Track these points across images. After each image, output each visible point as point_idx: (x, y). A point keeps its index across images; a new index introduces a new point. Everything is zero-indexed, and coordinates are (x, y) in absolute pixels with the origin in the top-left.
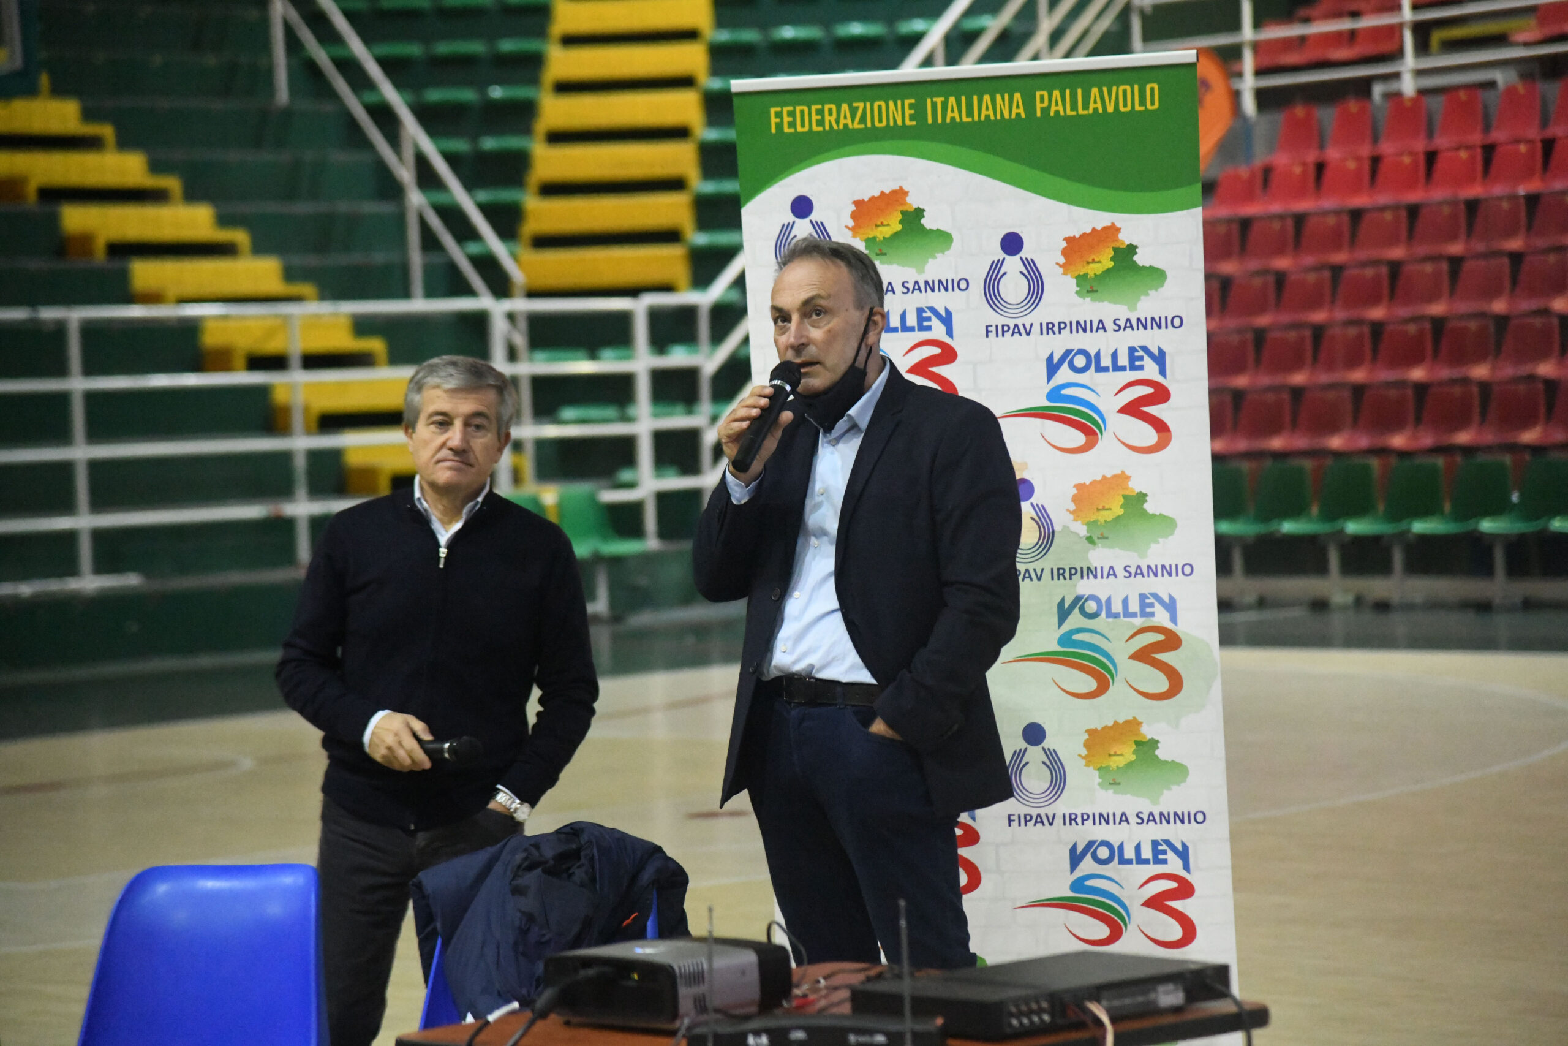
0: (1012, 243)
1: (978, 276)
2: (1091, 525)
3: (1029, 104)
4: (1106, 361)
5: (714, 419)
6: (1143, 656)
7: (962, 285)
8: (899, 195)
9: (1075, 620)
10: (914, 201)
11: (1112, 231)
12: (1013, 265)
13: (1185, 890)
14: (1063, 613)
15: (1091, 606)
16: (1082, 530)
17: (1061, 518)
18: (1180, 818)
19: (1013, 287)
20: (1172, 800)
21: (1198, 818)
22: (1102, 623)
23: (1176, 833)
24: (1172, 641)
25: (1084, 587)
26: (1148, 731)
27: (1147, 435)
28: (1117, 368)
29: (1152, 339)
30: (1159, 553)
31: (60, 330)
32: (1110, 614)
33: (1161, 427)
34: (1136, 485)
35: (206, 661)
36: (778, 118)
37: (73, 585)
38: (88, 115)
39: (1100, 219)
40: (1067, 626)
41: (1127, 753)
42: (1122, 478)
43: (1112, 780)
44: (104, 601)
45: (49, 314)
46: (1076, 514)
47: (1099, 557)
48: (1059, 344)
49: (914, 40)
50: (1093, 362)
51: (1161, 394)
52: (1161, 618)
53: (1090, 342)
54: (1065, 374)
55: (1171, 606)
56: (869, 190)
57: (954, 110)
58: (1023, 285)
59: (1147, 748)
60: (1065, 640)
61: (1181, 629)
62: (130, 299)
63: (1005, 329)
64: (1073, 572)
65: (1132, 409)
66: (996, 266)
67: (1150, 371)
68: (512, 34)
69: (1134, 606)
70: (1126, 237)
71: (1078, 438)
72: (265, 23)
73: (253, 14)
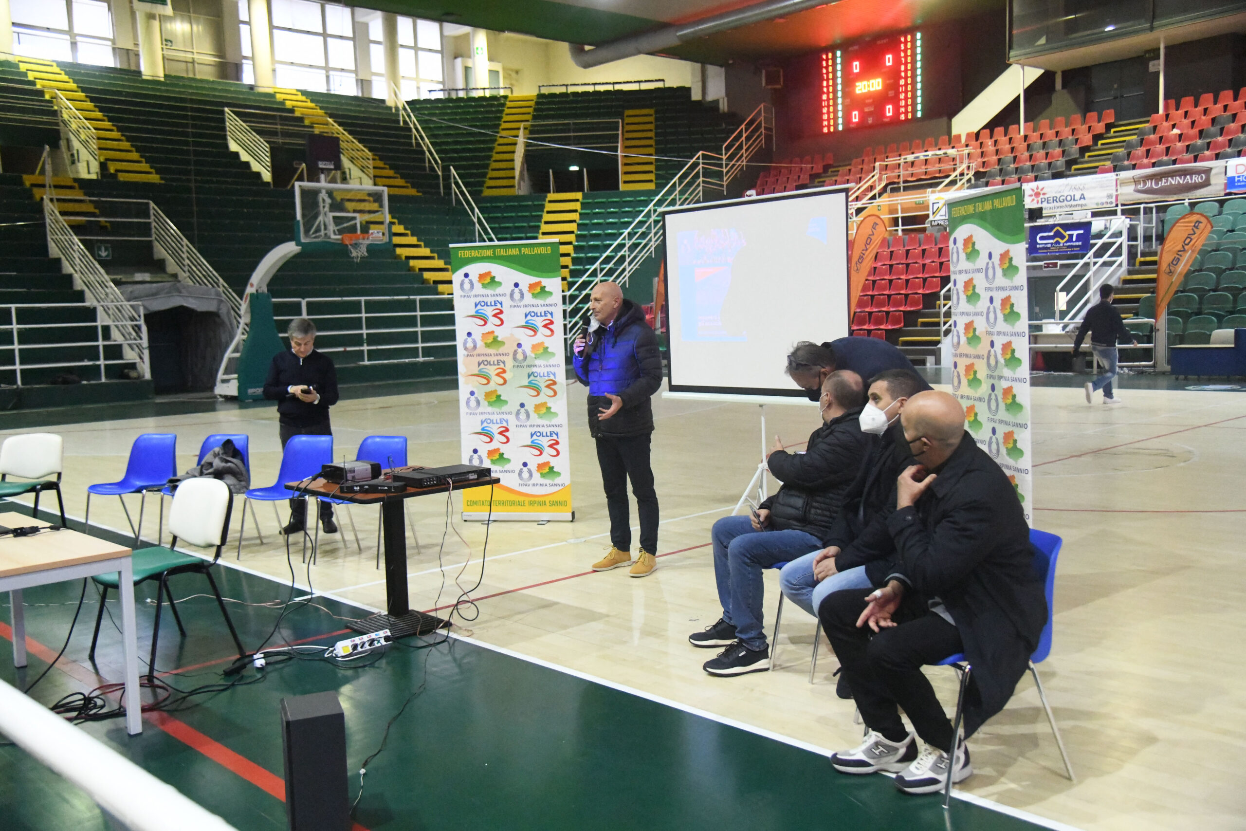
0: (516, 285)
1: (508, 293)
2: (536, 354)
3: (520, 251)
4: (539, 314)
5: (570, 322)
6: (548, 386)
7: (505, 295)
8: (489, 273)
9: (532, 378)
10: (493, 274)
11: (540, 282)
12: (517, 290)
13: (557, 443)
14: (529, 376)
15: (536, 374)
16: (533, 355)
17: (529, 352)
18: (556, 426)
19: (517, 296)
20: (554, 421)
21: (561, 426)
22: (538, 378)
23: (555, 429)
24: (554, 383)
25: (534, 369)
26: (549, 405)
27: (548, 332)
28: (541, 316)
29: (550, 309)
30: (552, 361)
31: (414, 301)
32: (541, 377)
33: (552, 330)
34: (546, 345)
35: (447, 378)
36: (461, 254)
37: (417, 359)
38: (432, 252)
39: (537, 280)
40: (530, 379)
41: (544, 410)
42: (542, 343)
43: (540, 417)
44: (423, 363)
45: (412, 297)
46: (532, 352)
47: (537, 362)
48: (528, 310)
49: (621, 234)
50: (536, 314)
51: (552, 323)
52: (552, 377)
53: (535, 309)
54: (529, 317)
55: (554, 375)
56: (483, 272)
57: (502, 252)
58: (519, 295)
59: (549, 409)
60: (530, 382)
61: (557, 380)
62: (438, 294)
63: (515, 306)
64: (531, 366)
65: (545, 326)
66: (513, 291)
67: (549, 317)
68: (530, 233)
69: (546, 375)
70: (543, 284)
71: (532, 333)
72: (475, 229)
73: (472, 228)
